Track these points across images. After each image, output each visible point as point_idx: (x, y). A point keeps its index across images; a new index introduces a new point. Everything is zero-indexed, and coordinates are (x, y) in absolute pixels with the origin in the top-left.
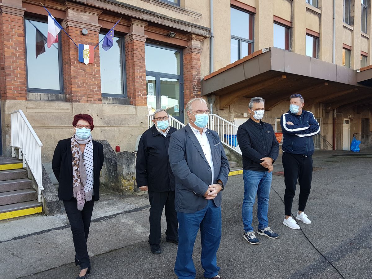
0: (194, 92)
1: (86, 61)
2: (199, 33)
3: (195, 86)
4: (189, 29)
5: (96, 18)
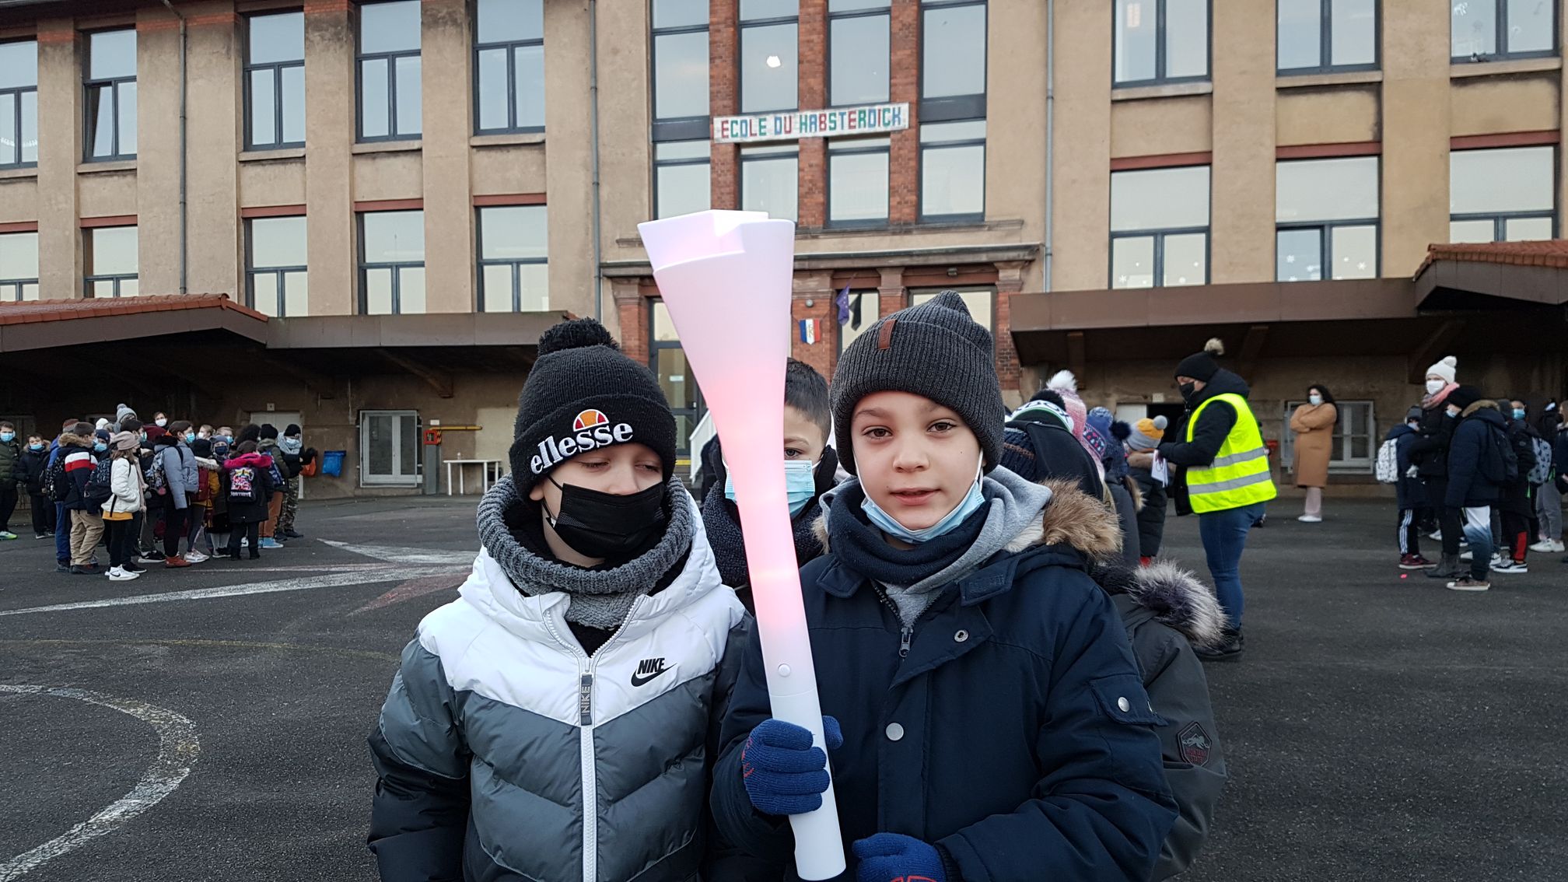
0: (1001, 361)
1: (810, 340)
2: (1005, 259)
3: (1004, 350)
4: (984, 258)
5: (827, 280)
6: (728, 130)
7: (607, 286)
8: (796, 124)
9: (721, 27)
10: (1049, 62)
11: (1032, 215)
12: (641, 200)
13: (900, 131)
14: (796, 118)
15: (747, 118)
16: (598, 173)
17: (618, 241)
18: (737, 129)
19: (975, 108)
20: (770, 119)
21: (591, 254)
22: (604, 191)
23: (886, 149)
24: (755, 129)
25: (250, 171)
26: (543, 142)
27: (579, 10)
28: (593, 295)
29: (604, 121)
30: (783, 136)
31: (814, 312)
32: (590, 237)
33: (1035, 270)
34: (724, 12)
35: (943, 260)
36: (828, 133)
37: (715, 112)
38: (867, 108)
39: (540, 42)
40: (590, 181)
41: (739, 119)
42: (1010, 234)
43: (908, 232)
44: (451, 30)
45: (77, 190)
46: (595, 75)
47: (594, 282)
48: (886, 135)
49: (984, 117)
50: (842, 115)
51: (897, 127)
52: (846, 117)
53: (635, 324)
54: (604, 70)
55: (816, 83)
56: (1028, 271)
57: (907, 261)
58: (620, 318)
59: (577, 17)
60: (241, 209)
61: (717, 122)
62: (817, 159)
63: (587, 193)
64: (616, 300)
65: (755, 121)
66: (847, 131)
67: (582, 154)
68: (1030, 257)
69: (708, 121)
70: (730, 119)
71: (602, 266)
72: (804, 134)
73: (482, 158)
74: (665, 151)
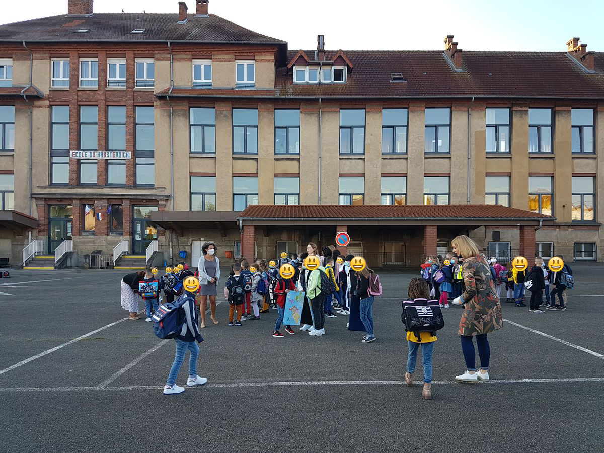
1: (100, 219)
2: (160, 198)
5: (106, 202)
6: (75, 155)
7: (34, 201)
8: (96, 155)
9: (73, 124)
10: (172, 144)
11: (168, 186)
12: (46, 174)
13: (129, 159)
14: (96, 153)
15: (81, 152)
16: (31, 165)
17: (38, 187)
18: (77, 154)
19: (151, 154)
20: (88, 152)
21: (28, 191)
22: (34, 171)
23: (124, 164)
24: (84, 155)
26: (14, 155)
27: (27, 115)
28: (29, 203)
29: (34, 149)
30: (92, 158)
31: (102, 211)
32: (28, 185)
33: (169, 202)
34: (74, 120)
35: (141, 198)
36: (106, 158)
37: (70, 149)
38: (118, 152)
39: (13, 123)
40: (29, 167)
41: (78, 152)
42: (162, 191)
43: (132, 188)
46: (31, 135)
47: (29, 199)
48: (125, 159)
49: (154, 157)
50: (111, 153)
51: (127, 158)
52: (112, 154)
53: (43, 213)
54: (35, 134)
55: (103, 143)
56: (167, 202)
57: (130, 197)
58: (38, 211)
59: (26, 117)
61: (71, 152)
62: (103, 165)
63: (27, 171)
64: (37, 205)
65: (83, 152)
66: (112, 158)
67: (26, 159)
68: (168, 198)
69: (68, 151)
70: (75, 151)
71: (31, 195)
72: (99, 158)
74: (55, 159)
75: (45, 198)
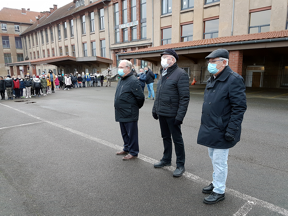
2: (148, 45)
5: (131, 49)
6: (121, 27)
9: (120, 11)
10: (153, 12)
11: (152, 38)
12: (113, 38)
14: (127, 24)
15: (124, 24)
17: (112, 44)
21: (109, 46)
25: (83, 37)
26: (105, 31)
28: (110, 52)
30: (126, 27)
32: (109, 44)
34: (120, 9)
36: (130, 26)
37: (120, 24)
38: (134, 22)
39: (104, 16)
40: (109, 36)
42: (149, 41)
43: (138, 41)
44: (96, 16)
45: (71, 41)
46: (108, 20)
47: (110, 50)
48: (136, 26)
49: (146, 22)
50: (132, 23)
51: (137, 24)
56: (151, 47)
57: (139, 46)
59: (107, 12)
60: (82, 42)
61: (120, 25)
64: (112, 53)
66: (132, 26)
67: (108, 32)
68: (151, 45)
71: (110, 48)
72: (128, 26)
73: (100, 33)
75: (114, 50)
